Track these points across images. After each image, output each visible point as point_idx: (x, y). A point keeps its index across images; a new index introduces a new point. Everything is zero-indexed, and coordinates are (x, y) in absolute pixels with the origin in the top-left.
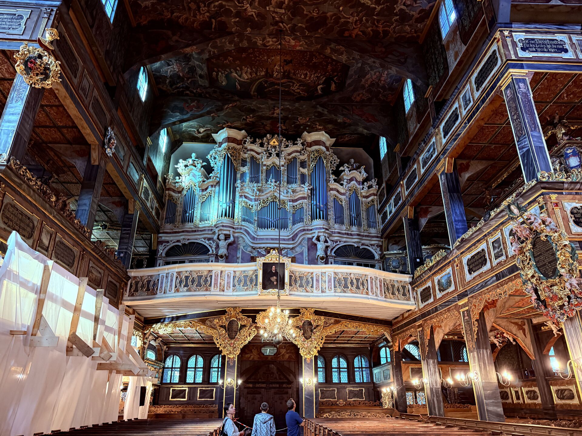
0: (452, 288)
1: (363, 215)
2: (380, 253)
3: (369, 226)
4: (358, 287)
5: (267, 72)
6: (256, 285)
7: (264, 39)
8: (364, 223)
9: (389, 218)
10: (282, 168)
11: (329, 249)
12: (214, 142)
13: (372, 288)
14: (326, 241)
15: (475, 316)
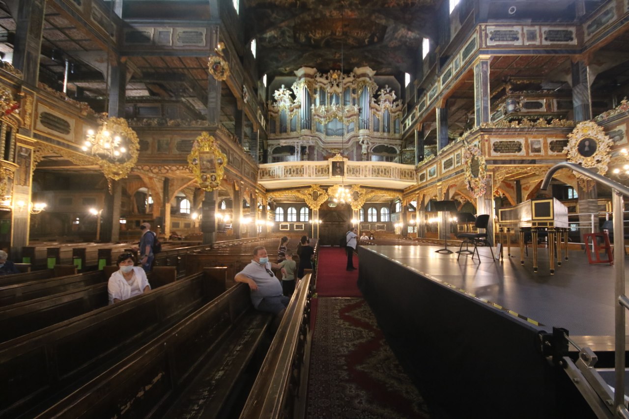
0: (435, 176)
1: (392, 125)
2: (400, 149)
3: (395, 132)
4: (385, 174)
5: (332, 33)
6: (328, 173)
7: (331, 12)
8: (392, 130)
9: (407, 128)
10: (340, 95)
11: (370, 148)
12: (295, 75)
13: (393, 174)
14: (368, 144)
15: (444, 191)
